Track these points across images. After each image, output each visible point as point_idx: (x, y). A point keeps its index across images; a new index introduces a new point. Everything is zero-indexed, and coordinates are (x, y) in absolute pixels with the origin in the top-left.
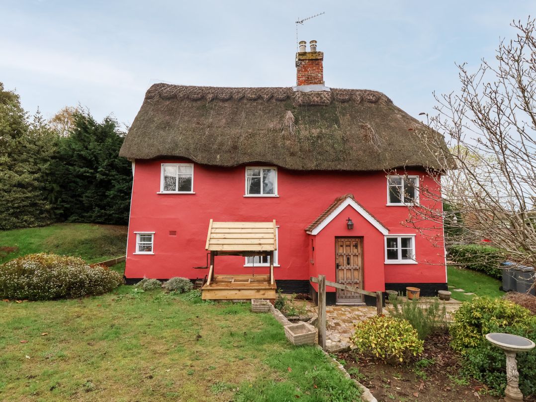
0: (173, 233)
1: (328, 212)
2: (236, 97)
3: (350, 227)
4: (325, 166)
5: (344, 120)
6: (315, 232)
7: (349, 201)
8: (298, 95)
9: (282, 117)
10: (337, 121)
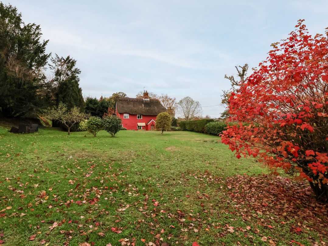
0: (126, 125)
1: (150, 122)
2: (133, 101)
3: (153, 123)
4: (149, 115)
5: (152, 106)
6: (148, 124)
7: (153, 120)
8: (144, 101)
9: (142, 106)
10: (151, 106)
